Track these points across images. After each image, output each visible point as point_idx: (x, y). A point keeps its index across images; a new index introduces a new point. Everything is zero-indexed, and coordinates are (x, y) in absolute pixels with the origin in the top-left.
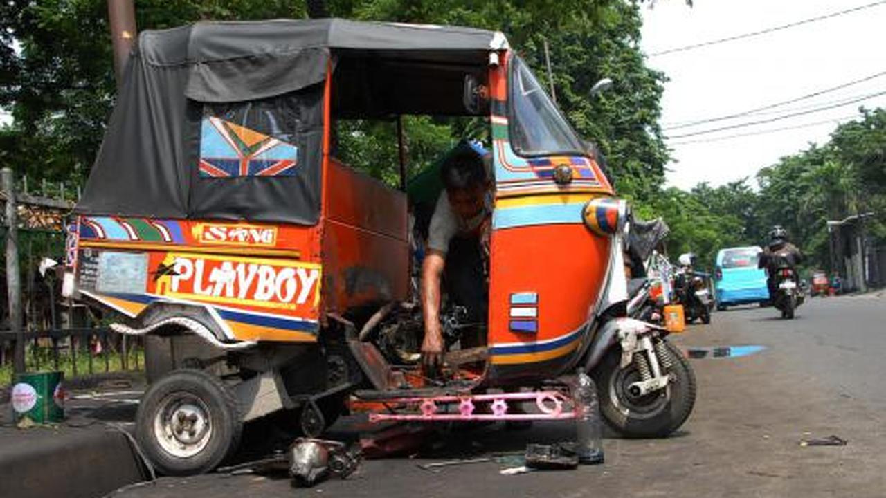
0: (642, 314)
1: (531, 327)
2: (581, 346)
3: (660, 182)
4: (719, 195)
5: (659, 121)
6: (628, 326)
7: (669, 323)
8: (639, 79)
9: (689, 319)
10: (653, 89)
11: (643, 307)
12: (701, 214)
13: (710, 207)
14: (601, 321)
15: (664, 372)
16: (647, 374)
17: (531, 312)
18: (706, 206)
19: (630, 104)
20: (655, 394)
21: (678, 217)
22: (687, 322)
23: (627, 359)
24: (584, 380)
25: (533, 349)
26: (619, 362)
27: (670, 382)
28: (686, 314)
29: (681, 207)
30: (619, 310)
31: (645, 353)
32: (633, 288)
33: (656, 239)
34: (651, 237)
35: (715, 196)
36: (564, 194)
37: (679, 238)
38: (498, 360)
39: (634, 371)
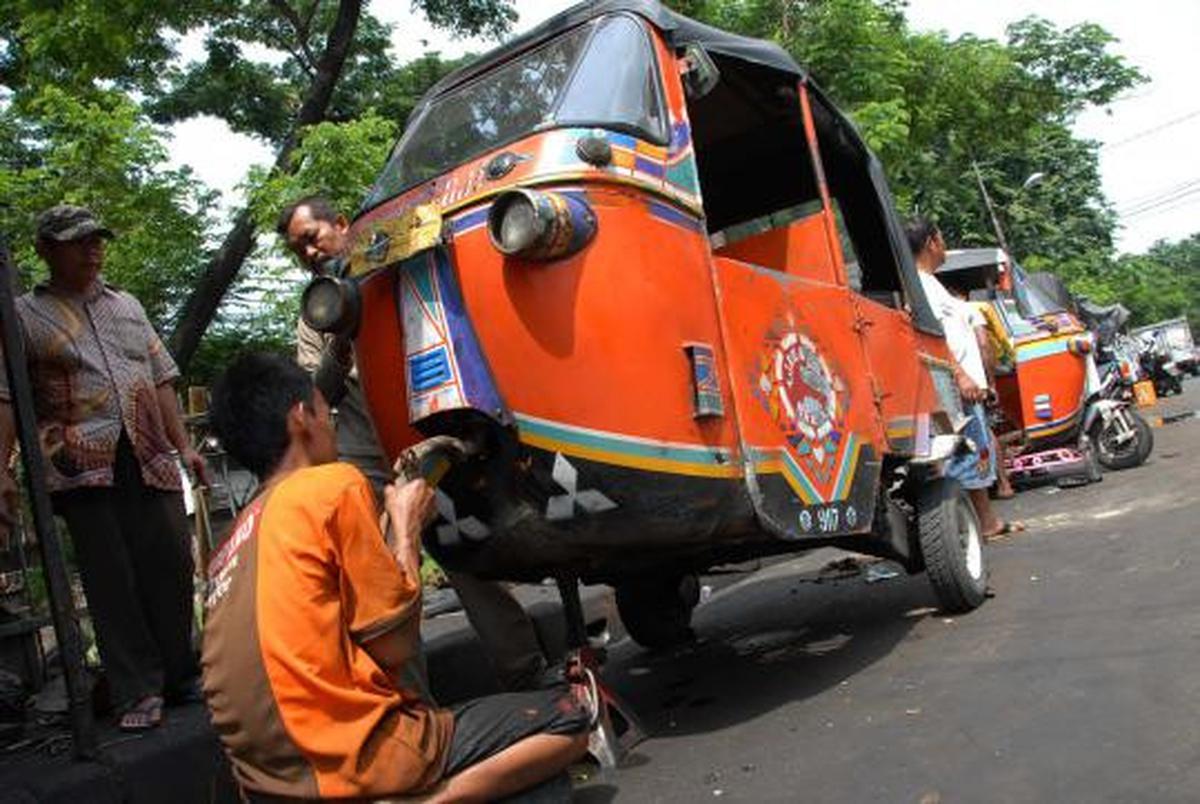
0: (1114, 394)
1: (1048, 414)
2: (1078, 421)
3: (1110, 253)
4: (1182, 251)
5: (1100, 189)
6: (1104, 405)
7: (1140, 399)
8: (1070, 154)
9: (1161, 392)
10: (1088, 159)
11: (1113, 388)
12: (1162, 276)
13: (1172, 265)
14: (1088, 405)
15: (1131, 428)
16: (1120, 431)
17: (1046, 406)
18: (1168, 265)
19: (1068, 180)
20: (1127, 442)
21: (1137, 287)
22: (1158, 396)
23: (1107, 425)
24: (1085, 438)
25: (1051, 427)
26: (1102, 426)
27: (1136, 433)
28: (1157, 388)
29: (1138, 273)
30: (1096, 397)
31: (1117, 419)
32: (1103, 373)
33: (1117, 323)
34: (1110, 323)
35: (1177, 252)
36: (1055, 337)
37: (1143, 308)
38: (1031, 435)
39: (1113, 431)
